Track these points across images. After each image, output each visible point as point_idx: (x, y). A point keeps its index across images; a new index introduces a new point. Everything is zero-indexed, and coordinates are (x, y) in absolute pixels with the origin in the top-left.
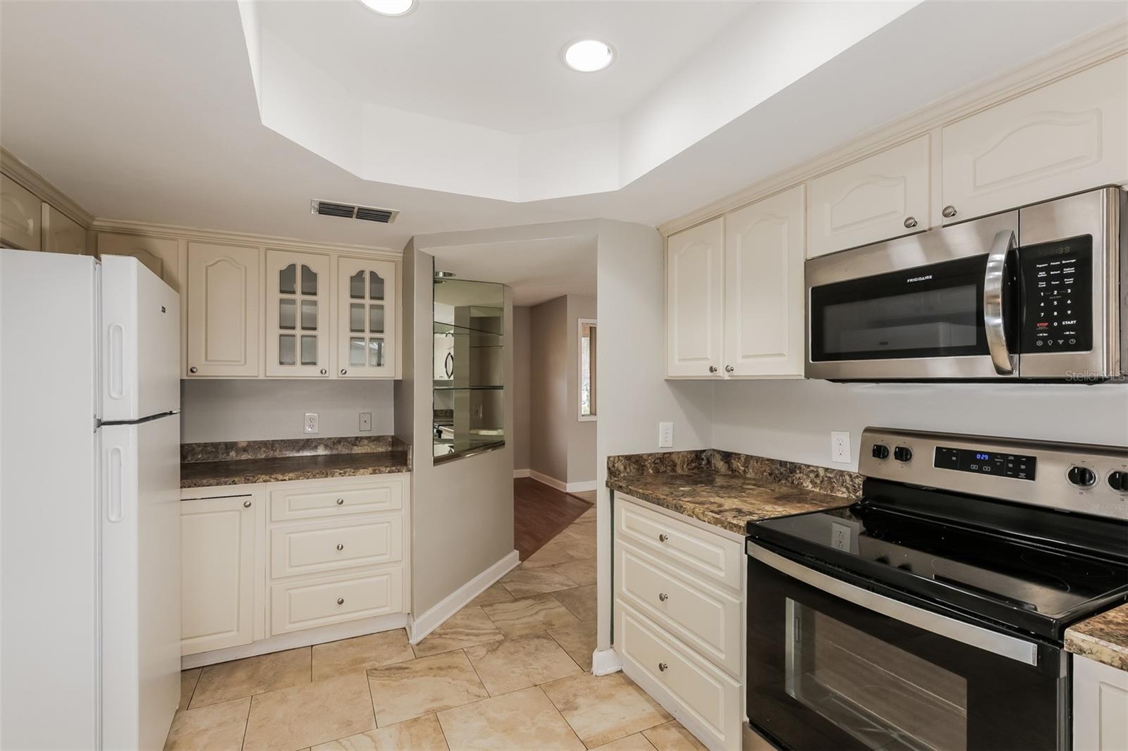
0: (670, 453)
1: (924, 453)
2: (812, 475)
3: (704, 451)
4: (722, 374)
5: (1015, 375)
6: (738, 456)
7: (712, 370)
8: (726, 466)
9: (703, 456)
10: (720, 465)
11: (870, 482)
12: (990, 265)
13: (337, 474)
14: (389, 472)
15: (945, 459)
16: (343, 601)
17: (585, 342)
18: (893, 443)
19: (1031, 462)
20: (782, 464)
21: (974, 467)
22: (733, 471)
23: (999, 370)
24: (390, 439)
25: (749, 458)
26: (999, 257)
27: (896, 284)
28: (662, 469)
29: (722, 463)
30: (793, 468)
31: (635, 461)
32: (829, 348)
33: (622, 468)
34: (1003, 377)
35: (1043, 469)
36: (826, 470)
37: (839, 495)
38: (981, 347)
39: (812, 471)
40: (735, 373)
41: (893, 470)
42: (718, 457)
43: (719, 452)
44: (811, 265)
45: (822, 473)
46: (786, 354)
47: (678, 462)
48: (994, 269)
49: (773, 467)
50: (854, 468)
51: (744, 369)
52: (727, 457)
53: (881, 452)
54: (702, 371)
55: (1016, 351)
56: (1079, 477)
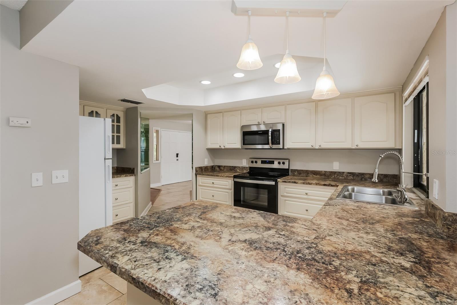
0: (207, 166)
1: (259, 162)
2: (239, 168)
3: (213, 166)
4: (222, 147)
5: (272, 148)
6: (222, 166)
7: (220, 146)
8: (219, 169)
9: (214, 167)
10: (217, 169)
11: (250, 168)
12: (270, 131)
13: (116, 177)
14: (130, 176)
15: (263, 162)
16: (117, 215)
17: (155, 134)
18: (254, 160)
19: (273, 161)
20: (233, 167)
21: (266, 163)
22: (221, 170)
23: (270, 147)
24: (116, 168)
25: (225, 166)
26: (270, 130)
27: (256, 132)
28: (206, 170)
29: (218, 168)
30: (235, 167)
31: (201, 168)
32: (246, 143)
33: (198, 170)
34: (271, 149)
35: (275, 162)
36: (242, 167)
37: (244, 171)
38: (268, 144)
39: (239, 167)
40: (225, 147)
41: (254, 165)
42: (217, 167)
43: (217, 166)
44: (242, 127)
45: (241, 168)
46: (237, 143)
47: (209, 168)
48: (270, 132)
49: (230, 168)
50: (248, 166)
51: (228, 146)
52: (219, 167)
53: (252, 162)
54: (217, 146)
55: (272, 144)
56: (279, 163)
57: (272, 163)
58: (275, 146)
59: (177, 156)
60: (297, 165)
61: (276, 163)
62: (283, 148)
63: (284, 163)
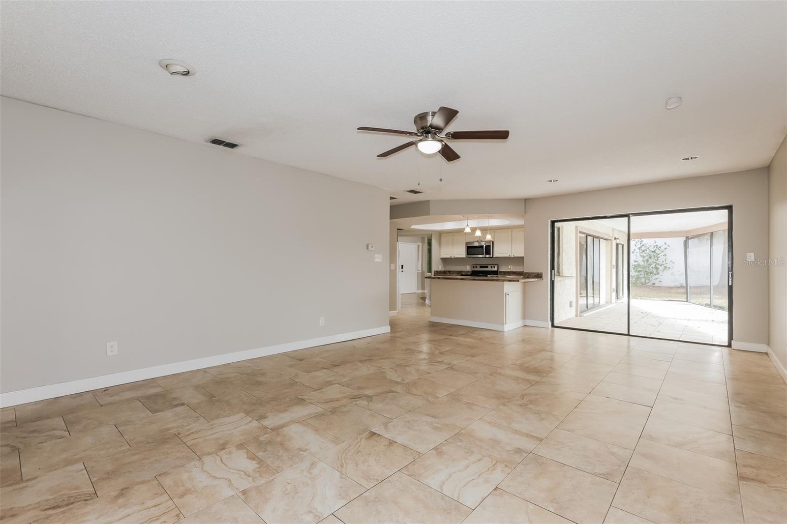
1: (478, 267)
2: (464, 272)
4: (453, 257)
6: (451, 271)
7: (451, 256)
9: (445, 272)
11: (472, 271)
15: (481, 267)
21: (483, 267)
22: (451, 274)
25: (453, 271)
26: (484, 245)
27: (476, 247)
28: (440, 273)
30: (461, 271)
32: (469, 254)
33: (436, 273)
34: (485, 257)
38: (483, 254)
40: (455, 257)
41: (475, 269)
42: (447, 272)
44: (467, 243)
45: (466, 272)
46: (463, 254)
47: (442, 272)
48: (484, 247)
49: (458, 272)
51: (457, 256)
52: (449, 271)
53: (474, 267)
54: (449, 256)
55: (486, 254)
56: (492, 267)
57: (487, 267)
58: (487, 256)
59: (402, 268)
60: (503, 269)
61: (489, 267)
62: (493, 257)
63: (494, 267)
